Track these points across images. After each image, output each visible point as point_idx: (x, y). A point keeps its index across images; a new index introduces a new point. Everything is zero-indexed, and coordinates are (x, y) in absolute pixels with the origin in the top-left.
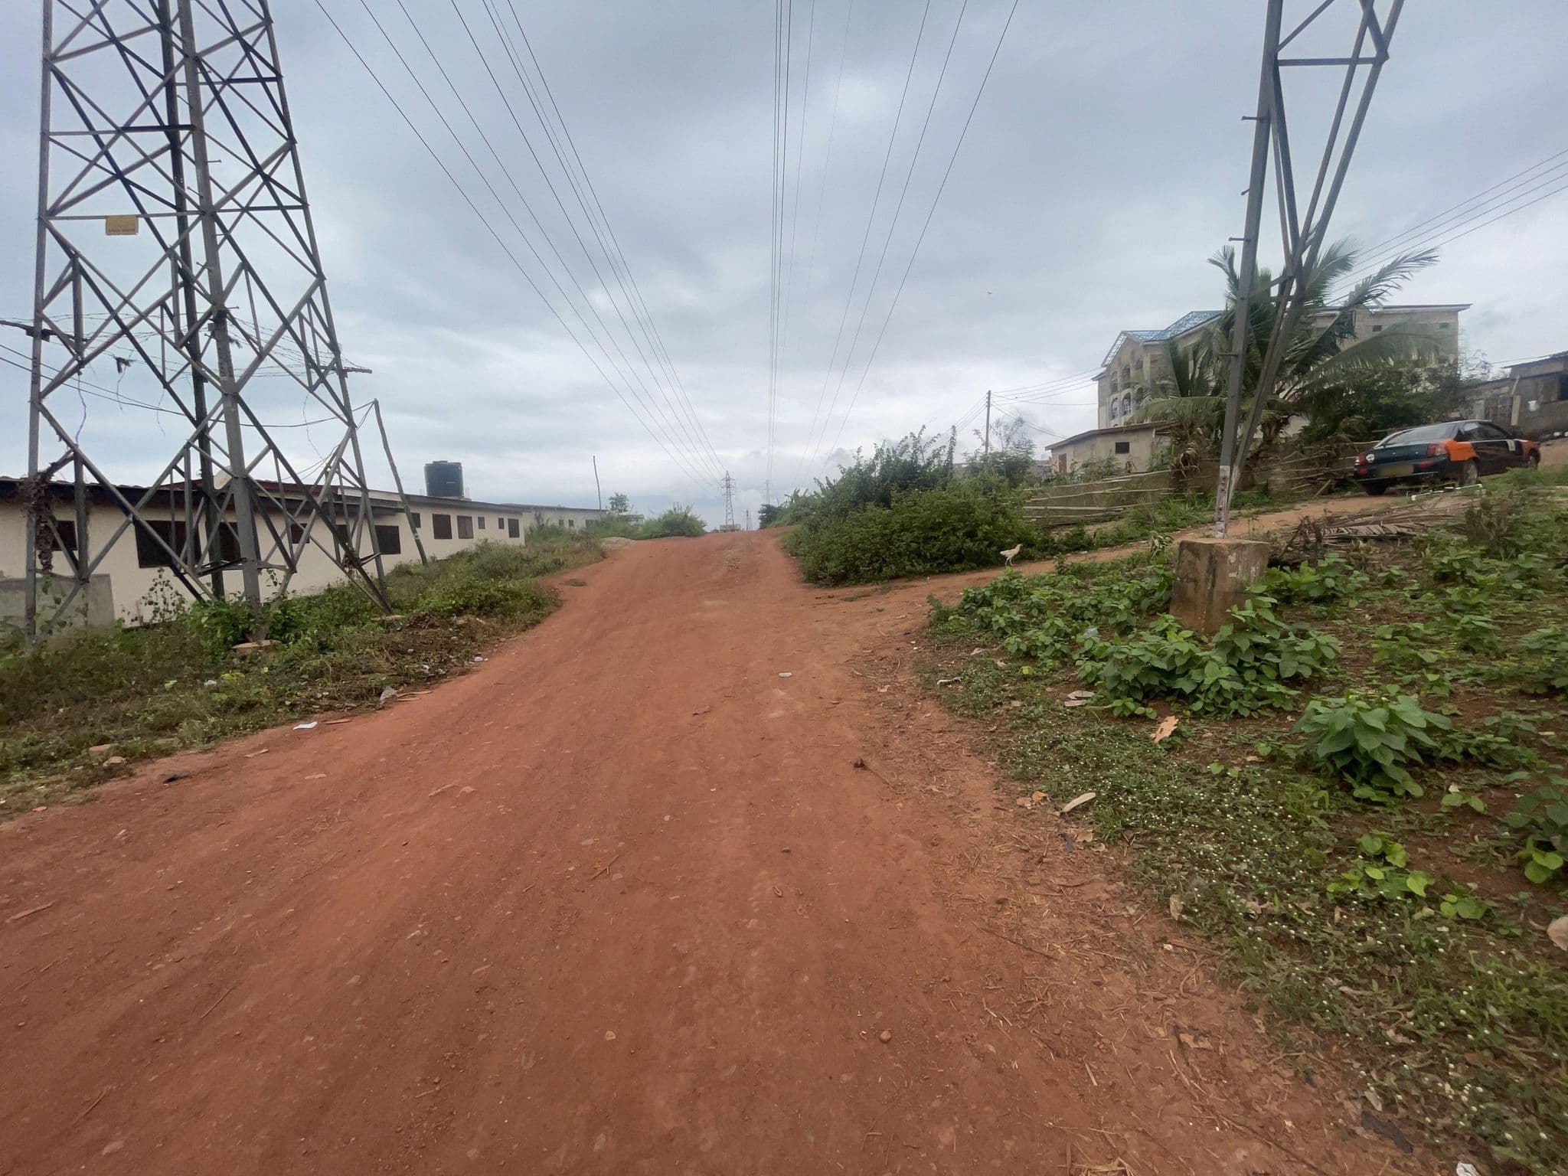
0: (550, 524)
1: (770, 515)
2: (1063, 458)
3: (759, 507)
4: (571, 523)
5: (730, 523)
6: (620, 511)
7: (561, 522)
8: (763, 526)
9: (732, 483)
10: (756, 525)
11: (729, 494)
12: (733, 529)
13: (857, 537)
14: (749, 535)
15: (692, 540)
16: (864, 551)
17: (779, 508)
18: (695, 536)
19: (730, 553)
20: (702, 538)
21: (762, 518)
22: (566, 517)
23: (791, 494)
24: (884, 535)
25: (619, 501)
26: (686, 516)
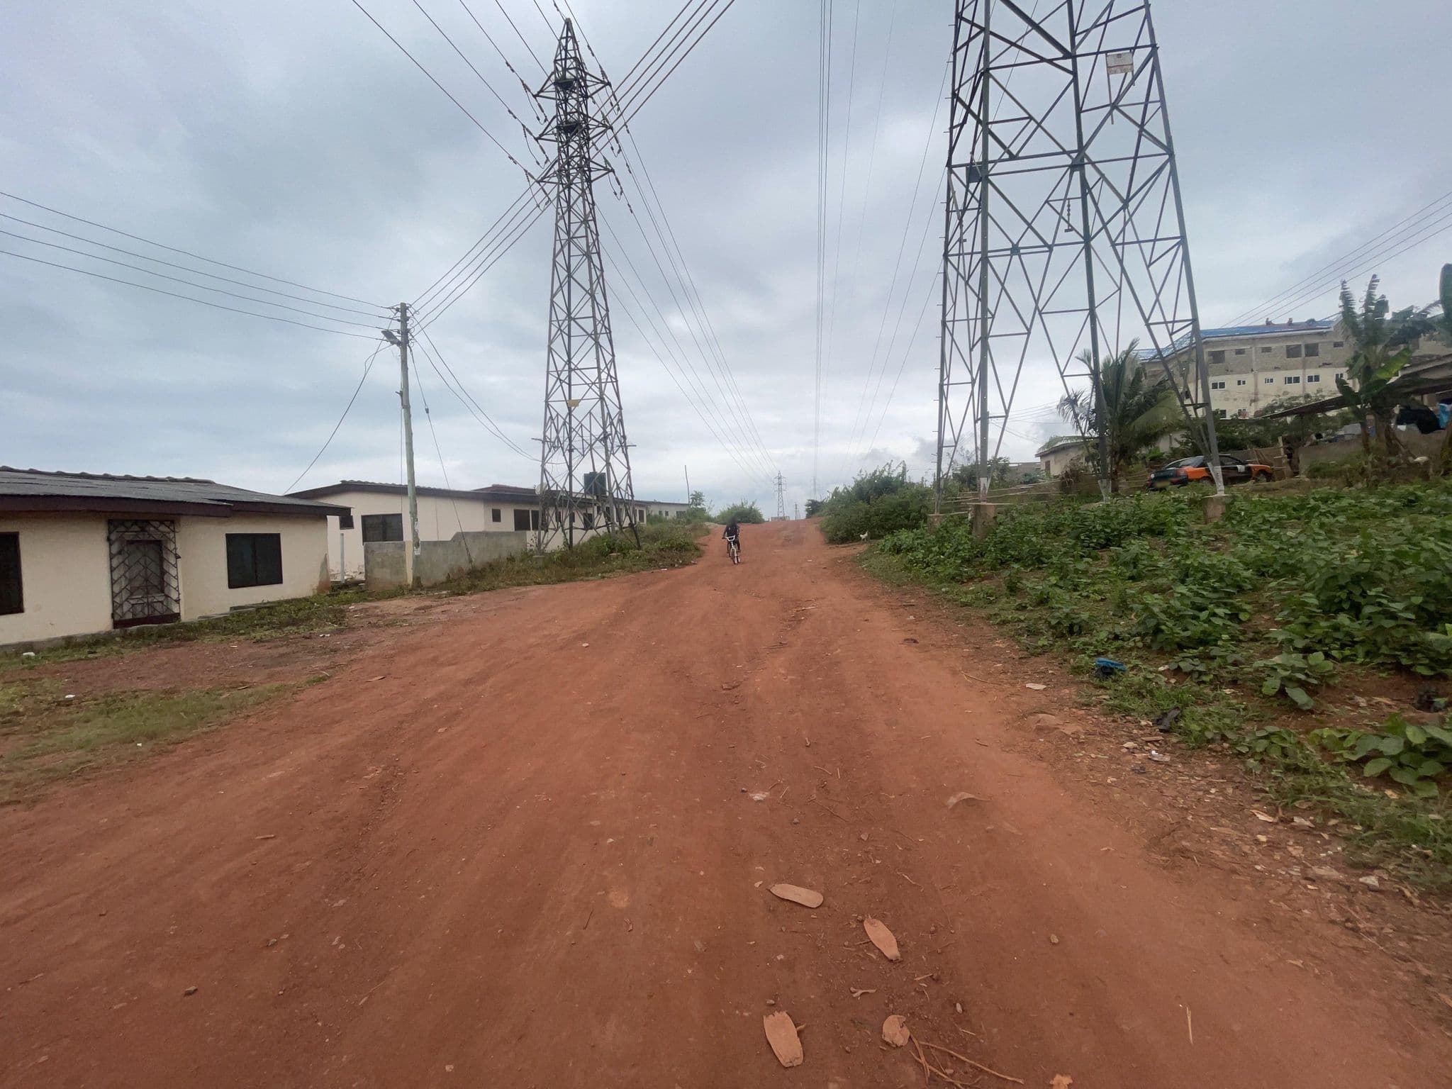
0: (653, 514)
1: (814, 508)
2: (1048, 464)
3: (805, 501)
4: (667, 513)
5: (781, 515)
6: (696, 505)
7: (660, 512)
8: (808, 516)
9: (783, 481)
10: (803, 515)
11: (780, 490)
12: (783, 519)
13: (853, 519)
14: (797, 522)
15: (756, 526)
16: (856, 526)
17: (822, 502)
18: (758, 523)
19: (785, 533)
20: (763, 525)
21: (807, 510)
22: (664, 509)
23: (832, 490)
24: (866, 518)
25: (697, 497)
26: (751, 508)
